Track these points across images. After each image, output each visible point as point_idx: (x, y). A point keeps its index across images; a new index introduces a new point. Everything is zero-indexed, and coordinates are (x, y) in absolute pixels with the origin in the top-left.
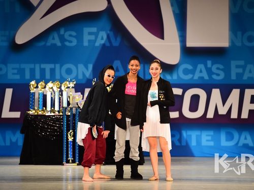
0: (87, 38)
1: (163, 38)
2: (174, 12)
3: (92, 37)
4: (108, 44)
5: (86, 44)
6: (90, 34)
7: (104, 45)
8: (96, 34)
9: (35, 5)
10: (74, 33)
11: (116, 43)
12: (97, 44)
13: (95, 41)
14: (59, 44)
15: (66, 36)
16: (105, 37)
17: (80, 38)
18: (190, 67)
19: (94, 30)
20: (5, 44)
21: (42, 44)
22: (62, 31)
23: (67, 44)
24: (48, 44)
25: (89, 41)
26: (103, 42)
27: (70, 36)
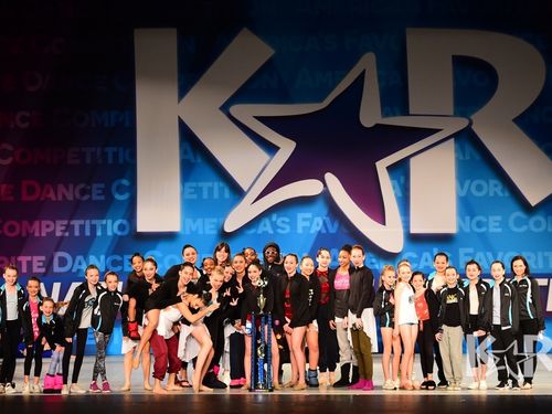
0: (301, 225)
1: (384, 224)
2: (396, 195)
3: (307, 224)
4: (324, 231)
5: (300, 231)
6: (304, 220)
7: (320, 232)
8: (311, 220)
9: (245, 190)
10: (287, 220)
11: (333, 229)
12: (312, 231)
13: (310, 228)
14: (271, 232)
15: (279, 222)
16: (321, 223)
17: (293, 225)
18: (415, 256)
19: (309, 215)
20: (215, 232)
21: (252, 231)
22: (274, 217)
23: (279, 231)
24: (260, 232)
25: (304, 228)
26: (319, 229)
27: (283, 222)
